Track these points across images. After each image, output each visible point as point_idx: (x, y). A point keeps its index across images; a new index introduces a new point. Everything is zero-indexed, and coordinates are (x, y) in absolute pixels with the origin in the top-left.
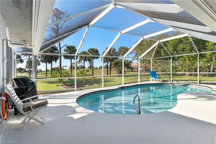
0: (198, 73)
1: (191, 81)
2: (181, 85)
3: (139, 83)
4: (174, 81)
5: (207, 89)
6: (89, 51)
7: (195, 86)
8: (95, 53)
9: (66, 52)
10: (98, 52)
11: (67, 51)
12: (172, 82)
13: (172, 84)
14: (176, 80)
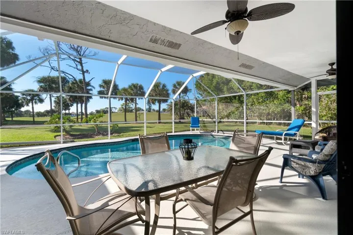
0: (245, 121)
3: (173, 134)
4: (220, 132)
6: (130, 87)
8: (137, 91)
9: (102, 89)
10: (143, 89)
11: (104, 87)
12: (218, 132)
14: (222, 131)
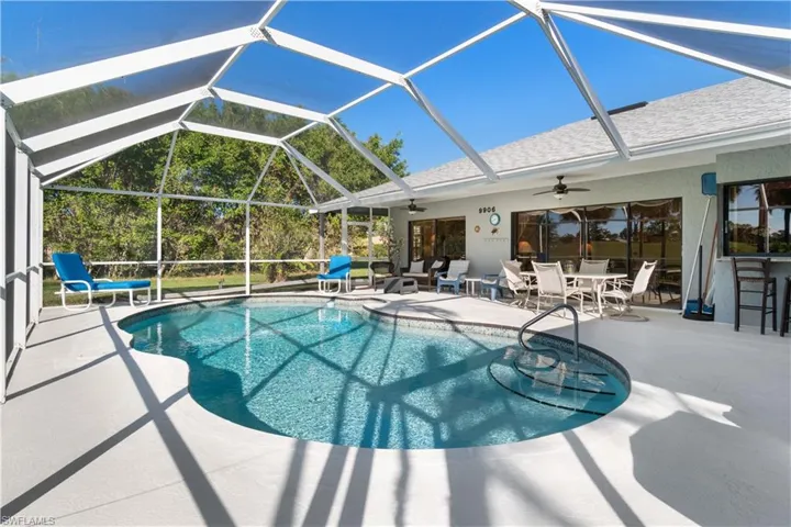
0: (247, 261)
1: (224, 287)
2: (223, 302)
4: (166, 295)
5: (304, 302)
7: (265, 299)
12: (162, 298)
13: (196, 305)
